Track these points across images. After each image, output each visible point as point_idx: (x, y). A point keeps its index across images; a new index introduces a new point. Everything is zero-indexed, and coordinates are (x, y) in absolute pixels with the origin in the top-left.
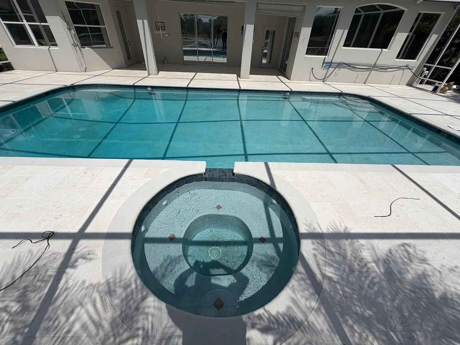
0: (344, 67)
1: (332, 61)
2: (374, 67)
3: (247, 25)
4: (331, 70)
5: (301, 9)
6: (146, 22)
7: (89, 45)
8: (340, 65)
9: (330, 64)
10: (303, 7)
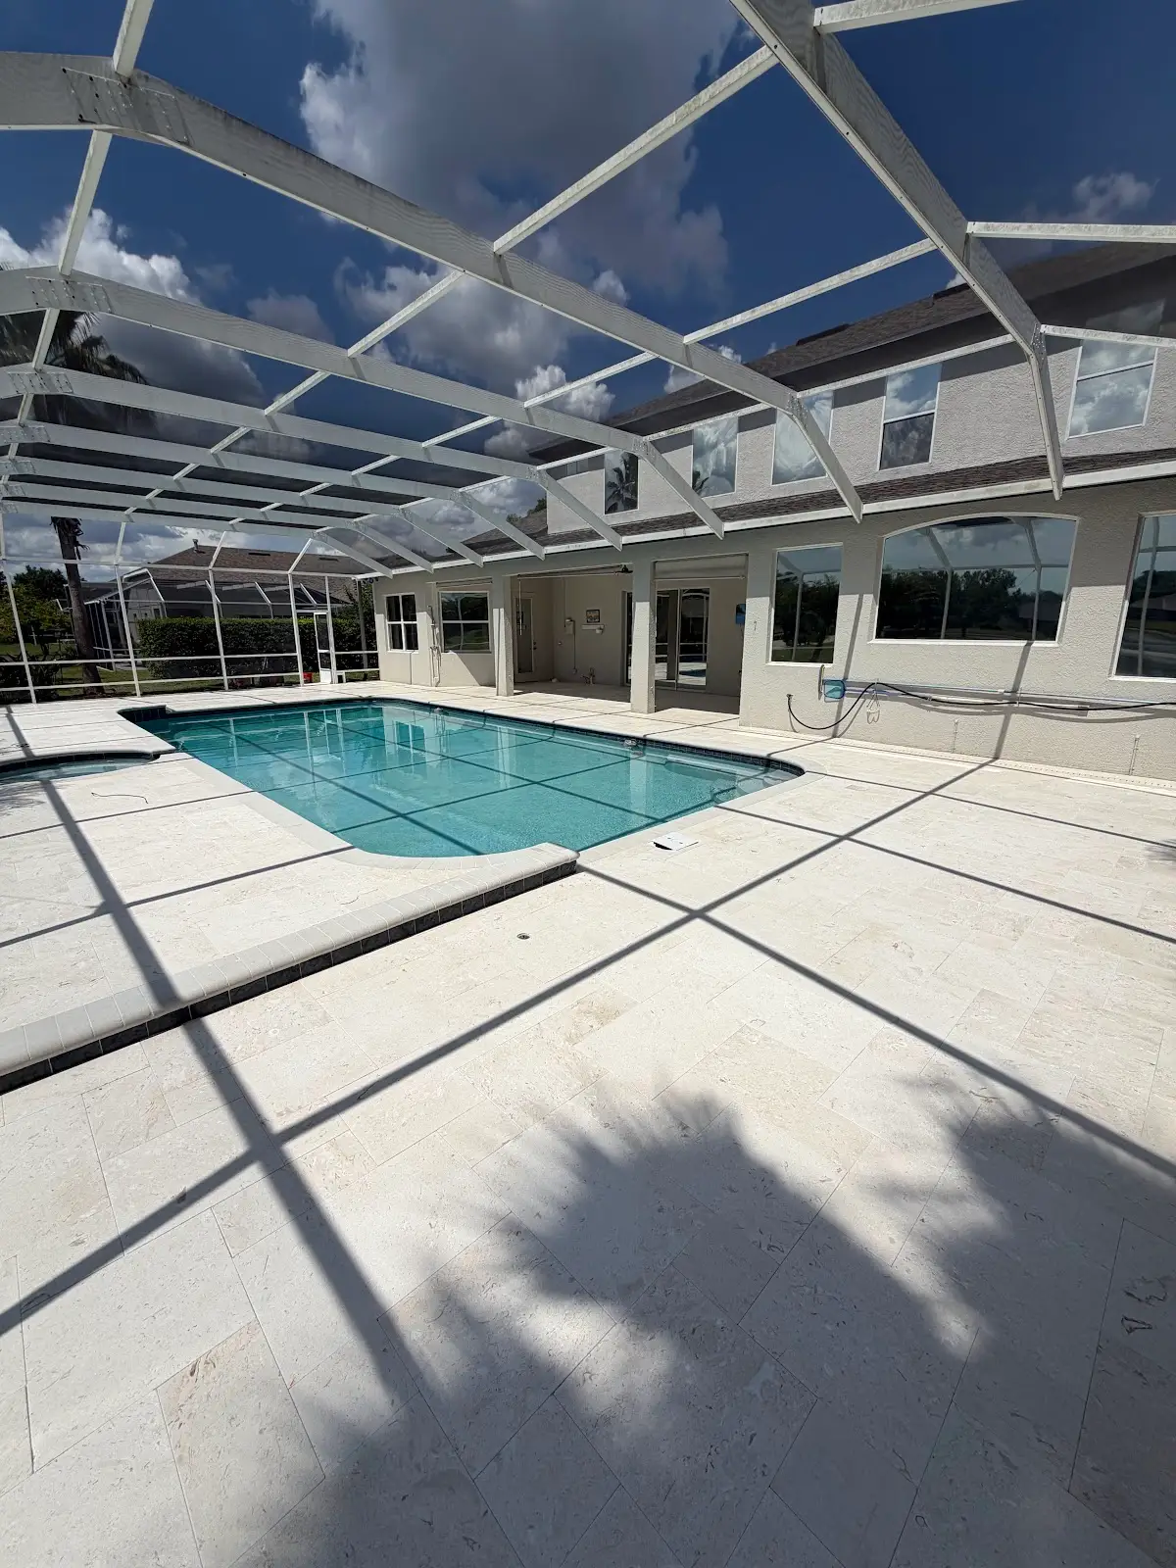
0: (894, 698)
1: (845, 678)
2: (1013, 701)
3: (637, 604)
4: (848, 702)
5: (740, 560)
6: (502, 610)
7: (456, 649)
8: (876, 690)
9: (842, 687)
10: (744, 557)
